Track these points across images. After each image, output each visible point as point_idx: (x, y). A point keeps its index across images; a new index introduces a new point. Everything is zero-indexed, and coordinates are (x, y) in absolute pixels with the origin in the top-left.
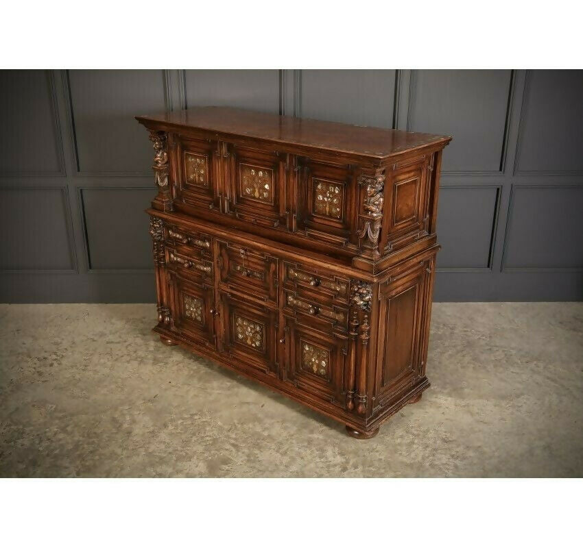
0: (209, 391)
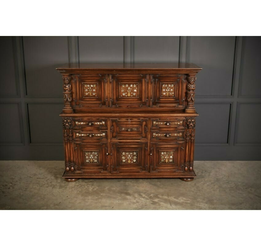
0: (86, 200)
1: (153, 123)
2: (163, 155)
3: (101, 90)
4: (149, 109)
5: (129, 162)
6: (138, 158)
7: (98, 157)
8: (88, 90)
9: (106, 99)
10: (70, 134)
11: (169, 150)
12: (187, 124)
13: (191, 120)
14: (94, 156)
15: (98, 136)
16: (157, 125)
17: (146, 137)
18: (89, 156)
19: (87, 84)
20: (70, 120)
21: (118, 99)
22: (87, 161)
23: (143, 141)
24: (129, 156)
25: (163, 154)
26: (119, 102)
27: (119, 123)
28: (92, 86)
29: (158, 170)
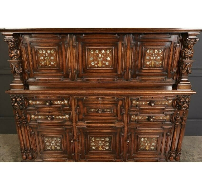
1: (132, 103)
2: (143, 142)
3: (62, 58)
4: (128, 83)
5: (100, 149)
6: (111, 145)
7: (61, 143)
8: (44, 57)
9: (69, 70)
10: (22, 116)
11: (152, 136)
12: (178, 104)
13: (185, 99)
14: (56, 142)
15: (60, 119)
16: (137, 106)
17: (122, 120)
18: (50, 143)
19: (41, 49)
20: (21, 98)
21: (85, 70)
22: (48, 148)
23: (118, 125)
24: (101, 142)
25: (143, 140)
26: (87, 74)
27: (87, 102)
28: (49, 52)
29: (136, 158)
